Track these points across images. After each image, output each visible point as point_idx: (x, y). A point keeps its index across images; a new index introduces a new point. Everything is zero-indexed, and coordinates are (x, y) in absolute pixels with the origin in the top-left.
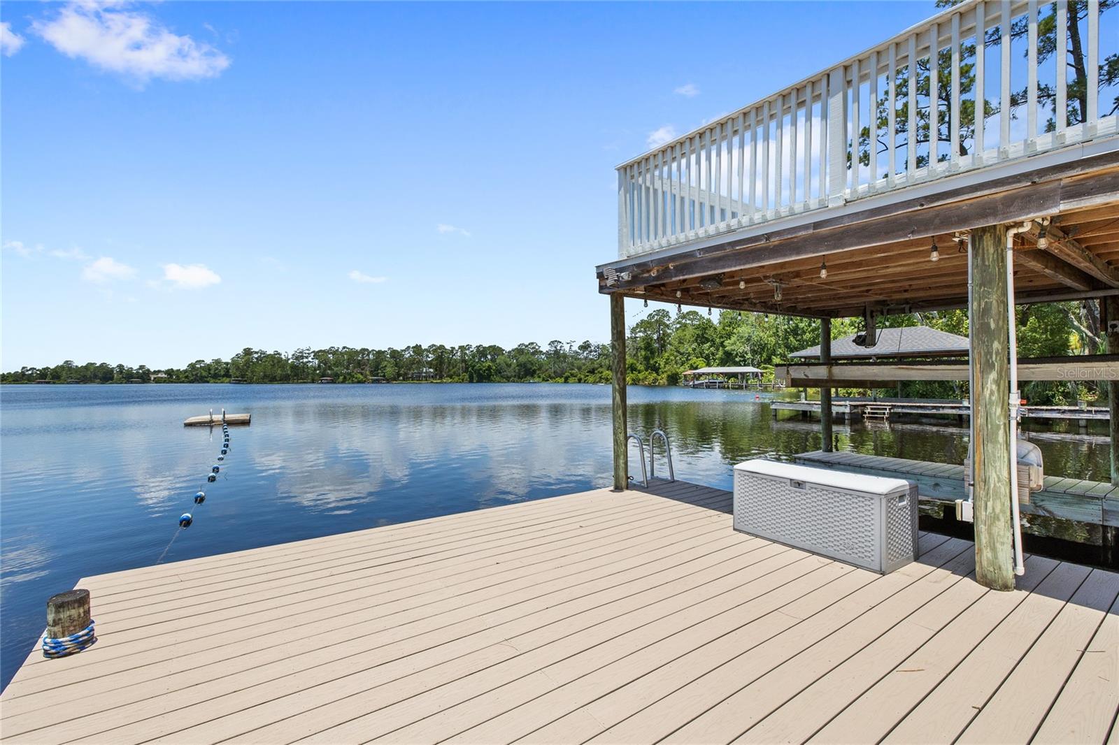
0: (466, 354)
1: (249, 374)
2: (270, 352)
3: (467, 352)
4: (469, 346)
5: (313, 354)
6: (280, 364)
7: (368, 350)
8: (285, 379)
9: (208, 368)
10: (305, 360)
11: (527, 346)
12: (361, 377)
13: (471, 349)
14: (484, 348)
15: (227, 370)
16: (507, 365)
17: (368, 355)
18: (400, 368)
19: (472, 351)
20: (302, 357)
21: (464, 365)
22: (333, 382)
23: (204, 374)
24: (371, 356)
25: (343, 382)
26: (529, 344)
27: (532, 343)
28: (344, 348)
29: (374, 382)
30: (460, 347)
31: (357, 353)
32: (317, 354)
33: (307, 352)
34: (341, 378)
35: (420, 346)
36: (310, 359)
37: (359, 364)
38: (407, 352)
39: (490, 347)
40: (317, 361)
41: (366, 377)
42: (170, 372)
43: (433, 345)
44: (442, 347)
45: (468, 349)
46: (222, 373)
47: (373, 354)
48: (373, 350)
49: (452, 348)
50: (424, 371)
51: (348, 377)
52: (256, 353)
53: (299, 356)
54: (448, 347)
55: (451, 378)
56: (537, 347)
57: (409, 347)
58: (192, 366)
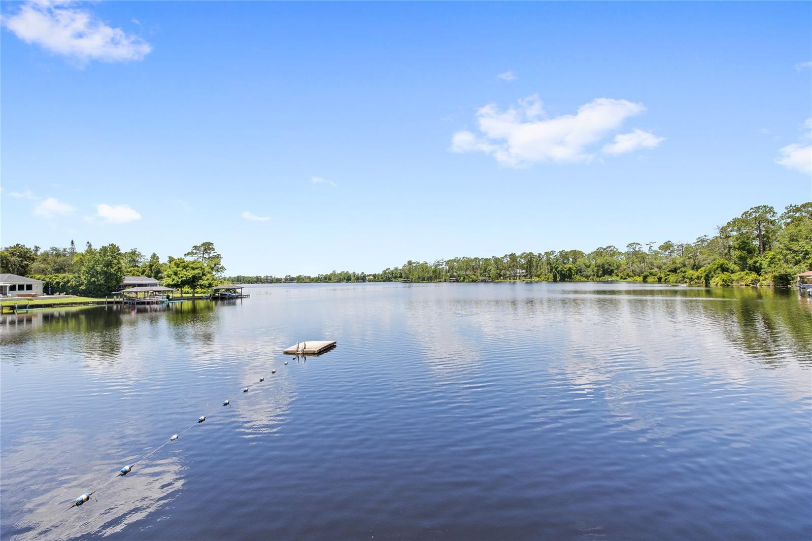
0: (550, 258)
1: (411, 276)
2: (421, 262)
3: (552, 257)
4: (553, 252)
5: (445, 263)
6: (427, 270)
7: (478, 258)
8: (430, 280)
9: (392, 273)
10: (440, 267)
11: (605, 249)
12: (475, 277)
13: (555, 254)
14: (566, 252)
15: (401, 274)
16: (586, 266)
17: (479, 262)
18: (501, 270)
19: (555, 256)
20: (439, 265)
21: (549, 267)
22: (457, 281)
23: (390, 276)
24: (481, 263)
25: (463, 281)
26: (607, 248)
27: (610, 247)
28: (464, 258)
29: (484, 281)
30: (546, 253)
31: (472, 261)
32: (447, 262)
33: (442, 261)
34: (462, 278)
35: (515, 254)
36: (443, 266)
37: (474, 269)
38: (505, 259)
39: (571, 251)
40: (447, 267)
41: (477, 277)
42: (374, 276)
43: (524, 253)
44: (531, 254)
45: (553, 254)
46: (399, 275)
47: (482, 261)
48: (482, 258)
49: (539, 254)
50: (518, 272)
51: (466, 277)
52: (414, 263)
53: (438, 264)
54: (536, 253)
55: (539, 277)
56: (615, 250)
57: (506, 255)
58: (385, 272)
